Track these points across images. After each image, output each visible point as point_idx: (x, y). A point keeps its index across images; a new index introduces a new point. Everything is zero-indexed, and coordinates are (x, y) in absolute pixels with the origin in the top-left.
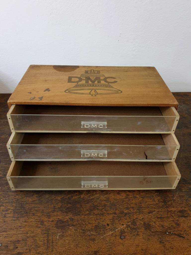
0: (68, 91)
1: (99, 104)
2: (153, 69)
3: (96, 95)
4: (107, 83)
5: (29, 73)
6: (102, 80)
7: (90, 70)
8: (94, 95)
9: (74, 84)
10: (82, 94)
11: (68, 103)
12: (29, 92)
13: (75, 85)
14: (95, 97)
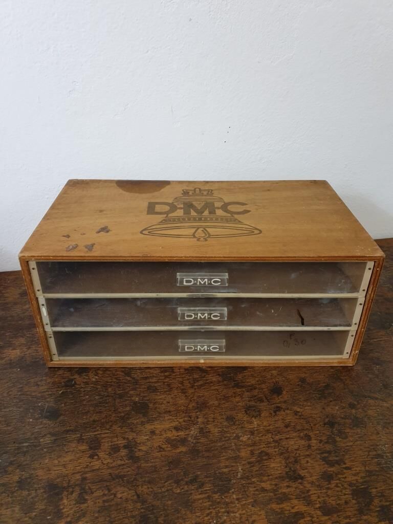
0: (148, 231)
1: (215, 257)
2: (323, 184)
3: (208, 237)
4: (229, 215)
5: (65, 195)
6: (218, 208)
7: (193, 189)
8: (202, 239)
9: (160, 218)
10: (178, 236)
11: (148, 257)
12: (65, 235)
13: (162, 219)
14: (207, 242)
